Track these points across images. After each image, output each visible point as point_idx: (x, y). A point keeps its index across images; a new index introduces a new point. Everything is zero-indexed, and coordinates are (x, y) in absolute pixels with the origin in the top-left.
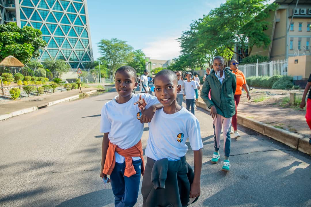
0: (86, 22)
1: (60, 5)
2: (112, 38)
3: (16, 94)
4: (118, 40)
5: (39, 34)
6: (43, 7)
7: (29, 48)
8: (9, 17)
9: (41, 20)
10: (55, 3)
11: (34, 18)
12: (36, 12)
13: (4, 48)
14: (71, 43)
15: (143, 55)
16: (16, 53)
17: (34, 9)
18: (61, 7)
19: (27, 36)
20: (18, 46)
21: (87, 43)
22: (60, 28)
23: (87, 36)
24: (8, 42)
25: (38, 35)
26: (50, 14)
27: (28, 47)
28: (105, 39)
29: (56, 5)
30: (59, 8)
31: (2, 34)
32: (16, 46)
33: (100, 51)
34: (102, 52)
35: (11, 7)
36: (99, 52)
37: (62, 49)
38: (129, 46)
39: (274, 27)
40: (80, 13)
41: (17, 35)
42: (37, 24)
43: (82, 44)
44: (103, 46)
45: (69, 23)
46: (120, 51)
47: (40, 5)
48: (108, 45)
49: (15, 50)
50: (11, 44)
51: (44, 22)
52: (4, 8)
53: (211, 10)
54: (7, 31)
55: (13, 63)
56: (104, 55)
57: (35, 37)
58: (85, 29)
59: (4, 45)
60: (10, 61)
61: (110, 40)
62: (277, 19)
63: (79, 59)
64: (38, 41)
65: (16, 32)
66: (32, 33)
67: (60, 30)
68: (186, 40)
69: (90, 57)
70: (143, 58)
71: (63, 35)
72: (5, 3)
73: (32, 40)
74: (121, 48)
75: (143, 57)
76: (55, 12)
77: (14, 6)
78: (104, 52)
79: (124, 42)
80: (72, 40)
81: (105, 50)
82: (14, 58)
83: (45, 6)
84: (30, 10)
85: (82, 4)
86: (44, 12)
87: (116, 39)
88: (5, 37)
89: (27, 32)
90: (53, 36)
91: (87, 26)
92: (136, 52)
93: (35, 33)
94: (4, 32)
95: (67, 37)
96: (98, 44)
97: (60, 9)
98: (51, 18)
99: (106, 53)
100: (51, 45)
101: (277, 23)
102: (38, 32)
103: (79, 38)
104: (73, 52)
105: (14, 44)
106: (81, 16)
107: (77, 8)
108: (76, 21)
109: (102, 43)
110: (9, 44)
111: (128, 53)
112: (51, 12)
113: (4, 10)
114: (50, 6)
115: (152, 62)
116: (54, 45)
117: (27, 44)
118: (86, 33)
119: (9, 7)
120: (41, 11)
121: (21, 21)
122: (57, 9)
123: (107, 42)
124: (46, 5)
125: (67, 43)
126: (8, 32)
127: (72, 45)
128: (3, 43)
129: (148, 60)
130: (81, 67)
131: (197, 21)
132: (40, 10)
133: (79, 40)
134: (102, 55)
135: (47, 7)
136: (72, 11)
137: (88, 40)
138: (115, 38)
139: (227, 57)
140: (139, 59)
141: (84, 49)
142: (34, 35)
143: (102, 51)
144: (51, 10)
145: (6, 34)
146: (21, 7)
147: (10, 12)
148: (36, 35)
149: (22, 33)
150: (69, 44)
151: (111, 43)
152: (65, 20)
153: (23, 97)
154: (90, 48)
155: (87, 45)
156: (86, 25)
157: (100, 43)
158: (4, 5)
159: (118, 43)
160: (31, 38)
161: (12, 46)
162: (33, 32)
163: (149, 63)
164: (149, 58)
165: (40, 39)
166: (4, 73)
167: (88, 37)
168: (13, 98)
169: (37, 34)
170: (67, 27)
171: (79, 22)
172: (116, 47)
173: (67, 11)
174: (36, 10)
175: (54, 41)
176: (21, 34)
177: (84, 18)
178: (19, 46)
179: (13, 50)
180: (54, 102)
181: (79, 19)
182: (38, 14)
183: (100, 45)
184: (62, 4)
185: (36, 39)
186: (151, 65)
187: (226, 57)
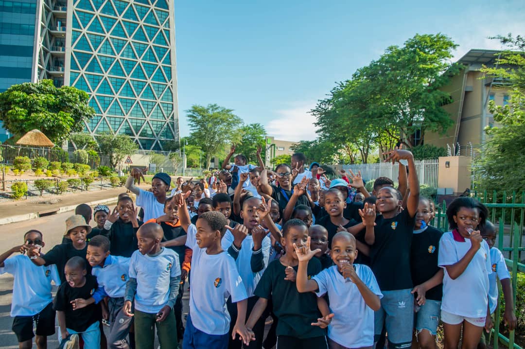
0: (171, 78)
1: (133, 50)
2: (209, 104)
3: (20, 192)
4: (219, 107)
5: (85, 97)
6: (106, 52)
7: (65, 119)
8: (55, 66)
9: (101, 71)
10: (125, 47)
11: (91, 68)
12: (95, 60)
13: (28, 117)
14: (144, 108)
15: (262, 131)
16: (46, 126)
17: (92, 55)
18: (133, 52)
19: (65, 101)
20: (49, 115)
21: (171, 109)
22: (130, 85)
23: (171, 98)
24: (36, 108)
25: (81, 100)
26: (115, 63)
27: (65, 117)
28: (197, 105)
29: (126, 50)
30: (131, 54)
31: (28, 97)
32: (46, 115)
33: (189, 123)
34: (194, 125)
35: (59, 50)
36: (189, 125)
37: (130, 117)
38: (235, 118)
39: (463, 101)
40: (163, 63)
41: (50, 98)
42: (95, 77)
43: (162, 111)
44: (195, 115)
45: (145, 77)
46: (221, 124)
47: (102, 49)
48: (203, 115)
49: (44, 121)
50: (41, 111)
51: (106, 75)
52: (49, 52)
53: (358, 70)
54: (36, 92)
55: (38, 140)
56: (197, 130)
57: (76, 103)
58: (169, 87)
59: (29, 114)
60: (33, 138)
61: (206, 107)
62: (467, 87)
63: (155, 134)
64: (82, 108)
65: (50, 94)
66: (73, 96)
67: (129, 88)
68: (325, 113)
69: (173, 133)
70: (263, 137)
71: (133, 95)
72: (52, 44)
73: (71, 107)
74: (223, 121)
75: (262, 135)
76: (123, 60)
77: (64, 50)
78: (197, 126)
79: (229, 111)
80: (147, 104)
81: (198, 122)
82: (39, 134)
83: (110, 51)
84: (87, 56)
85: (168, 49)
86: (108, 59)
87: (215, 105)
88: (33, 101)
89: (66, 94)
90: (117, 96)
91: (172, 83)
92: (251, 126)
93: (78, 97)
94: (32, 94)
95: (138, 99)
96: (188, 112)
97: (132, 56)
98: (117, 70)
99: (198, 127)
100: (114, 110)
101: (467, 93)
102: (82, 94)
103: (159, 101)
104: (146, 122)
105: (44, 112)
106: (164, 67)
107: (159, 54)
108: (155, 75)
109: (193, 111)
110: (37, 111)
111: (235, 129)
112: (118, 60)
113: (48, 55)
114: (117, 50)
115: (276, 146)
116: (117, 111)
117: (64, 113)
118: (171, 94)
119: (57, 50)
120: (102, 58)
121: (71, 72)
122: (128, 56)
123: (201, 111)
124: (112, 49)
125: (139, 109)
126: (38, 94)
127: (146, 111)
128: (28, 110)
129: (269, 141)
130: (157, 148)
131: (342, 84)
132: (101, 56)
133: (158, 104)
134: (193, 130)
135: (113, 53)
136: (150, 60)
137: (173, 104)
138: (213, 104)
139: (388, 144)
140: (255, 139)
141: (165, 119)
142: (76, 100)
143: (193, 123)
144: (118, 57)
145: (35, 97)
146: (74, 52)
147: (57, 58)
148: (79, 100)
149: (58, 96)
150: (142, 111)
151: (207, 112)
152: (139, 73)
153: (34, 195)
154: (175, 118)
155: (169, 112)
156: (170, 82)
157: (190, 111)
158: (49, 48)
159: (219, 113)
160: (71, 104)
161: (41, 115)
162: (74, 94)
163: (272, 145)
164: (272, 138)
165: (85, 105)
166: (18, 157)
167: (173, 101)
168: (14, 197)
169: (80, 97)
170: (141, 83)
171: (160, 76)
172: (216, 118)
173: (143, 59)
174: (95, 56)
175: (119, 105)
176: (56, 97)
177: (169, 71)
178: (51, 115)
179: (41, 121)
180: (68, 207)
181: (160, 71)
182: (98, 62)
183: (191, 114)
184: (135, 48)
185: (77, 105)
186: (276, 149)
187: (386, 144)
